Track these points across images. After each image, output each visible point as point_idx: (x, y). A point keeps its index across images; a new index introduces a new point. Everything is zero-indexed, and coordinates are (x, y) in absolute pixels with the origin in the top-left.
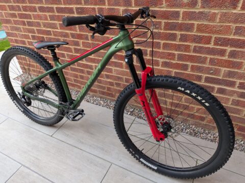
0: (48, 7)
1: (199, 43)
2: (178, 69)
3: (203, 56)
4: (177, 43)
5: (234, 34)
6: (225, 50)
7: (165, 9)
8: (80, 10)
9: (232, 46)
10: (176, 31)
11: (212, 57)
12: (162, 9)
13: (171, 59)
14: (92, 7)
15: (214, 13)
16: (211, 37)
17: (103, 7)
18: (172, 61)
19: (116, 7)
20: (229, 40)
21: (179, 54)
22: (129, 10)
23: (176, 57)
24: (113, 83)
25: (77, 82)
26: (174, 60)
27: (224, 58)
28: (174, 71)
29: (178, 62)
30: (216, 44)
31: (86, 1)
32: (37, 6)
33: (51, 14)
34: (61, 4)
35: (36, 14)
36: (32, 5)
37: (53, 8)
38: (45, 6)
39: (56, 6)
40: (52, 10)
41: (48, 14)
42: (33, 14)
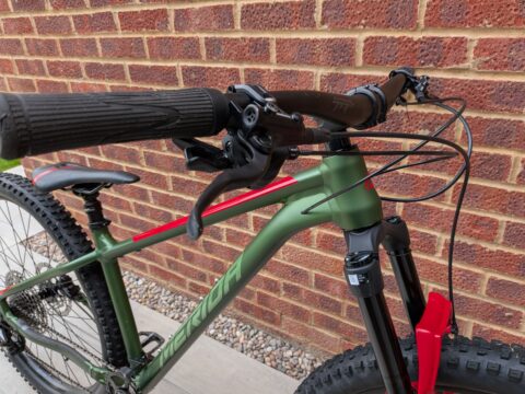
0: (108, 66)
2: (502, 272)
4: (509, 189)
7: (471, 77)
8: (193, 76)
10: (509, 148)
12: (461, 77)
13: (479, 237)
14: (230, 66)
17: (263, 67)
18: (483, 245)
19: (301, 69)
21: (510, 226)
22: (343, 76)
23: (502, 232)
24: (276, 282)
25: (176, 269)
26: (491, 240)
28: (489, 275)
29: (506, 250)
31: (214, 48)
32: (82, 62)
33: (116, 84)
34: (144, 57)
35: (79, 82)
36: (71, 59)
37: (122, 67)
38: (103, 62)
39: (131, 63)
40: (120, 72)
41: (108, 85)
42: (72, 84)
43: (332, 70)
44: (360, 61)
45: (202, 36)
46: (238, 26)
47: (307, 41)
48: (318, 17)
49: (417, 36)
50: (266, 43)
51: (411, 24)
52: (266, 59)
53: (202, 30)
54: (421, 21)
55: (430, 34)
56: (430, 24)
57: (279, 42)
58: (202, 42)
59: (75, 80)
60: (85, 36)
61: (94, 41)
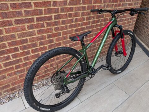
1: (105, 21)
4: (100, 23)
8: (57, 17)
14: (65, 13)
16: (108, 18)
18: (98, 32)
23: (99, 29)
31: (62, 10)
32: (13, 19)
33: (29, 24)
34: (42, 14)
35: (10, 27)
36: (6, 20)
37: (33, 18)
38: (24, 18)
39: (37, 17)
40: (32, 20)
41: (26, 25)
42: (5, 29)
43: (83, 11)
44: (86, 9)
45: (60, 7)
46: (68, 5)
48: (81, 3)
50: (73, 8)
51: (91, 4)
52: (73, 11)
54: (93, 3)
57: (75, 7)
58: (60, 9)
59: (8, 27)
60: (16, 11)
61: (21, 12)
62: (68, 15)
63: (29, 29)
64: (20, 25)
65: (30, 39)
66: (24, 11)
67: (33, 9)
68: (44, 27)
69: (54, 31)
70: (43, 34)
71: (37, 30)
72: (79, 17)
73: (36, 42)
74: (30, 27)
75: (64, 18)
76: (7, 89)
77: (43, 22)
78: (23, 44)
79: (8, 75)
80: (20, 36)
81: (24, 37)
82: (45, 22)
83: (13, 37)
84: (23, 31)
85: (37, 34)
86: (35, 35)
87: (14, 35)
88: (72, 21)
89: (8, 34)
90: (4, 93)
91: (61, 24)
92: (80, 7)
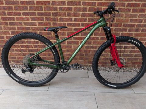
1: (117, 27)
3: (118, 32)
5: (130, 22)
6: (127, 29)
8: (55, 14)
9: (129, 27)
11: (122, 32)
14: (64, 12)
15: (123, 14)
16: (122, 24)
17: (71, 12)
19: (78, 12)
20: (128, 24)
27: (126, 32)
30: (123, 26)
31: (61, 9)
32: (22, 12)
33: (32, 17)
34: (42, 11)
35: (19, 17)
36: (17, 11)
37: (35, 13)
38: (29, 12)
39: (38, 12)
40: (34, 14)
41: (30, 17)
42: (16, 17)
43: (83, 12)
44: (88, 11)
45: (58, 7)
46: (66, 5)
47: (79, 8)
48: (81, 4)
49: (96, 7)
50: (72, 8)
52: (72, 10)
53: (58, 5)
55: (98, 7)
56: (98, 6)
57: (74, 8)
58: (58, 8)
59: (18, 16)
60: (24, 6)
61: (27, 7)
62: (66, 14)
63: (31, 20)
64: (26, 16)
65: (32, 28)
66: (29, 7)
67: (36, 6)
68: (44, 21)
69: (52, 26)
70: (43, 26)
71: (38, 22)
72: (79, 18)
73: (37, 31)
74: (32, 19)
75: (62, 16)
76: (14, 60)
77: (43, 17)
78: (27, 30)
79: (16, 50)
80: (25, 24)
81: (27, 25)
82: (44, 17)
83: (21, 24)
84: (28, 21)
85: (37, 25)
86: (36, 25)
87: (21, 22)
88: (71, 20)
89: (18, 21)
90: (12, 62)
91: (59, 21)
92: (81, 8)
